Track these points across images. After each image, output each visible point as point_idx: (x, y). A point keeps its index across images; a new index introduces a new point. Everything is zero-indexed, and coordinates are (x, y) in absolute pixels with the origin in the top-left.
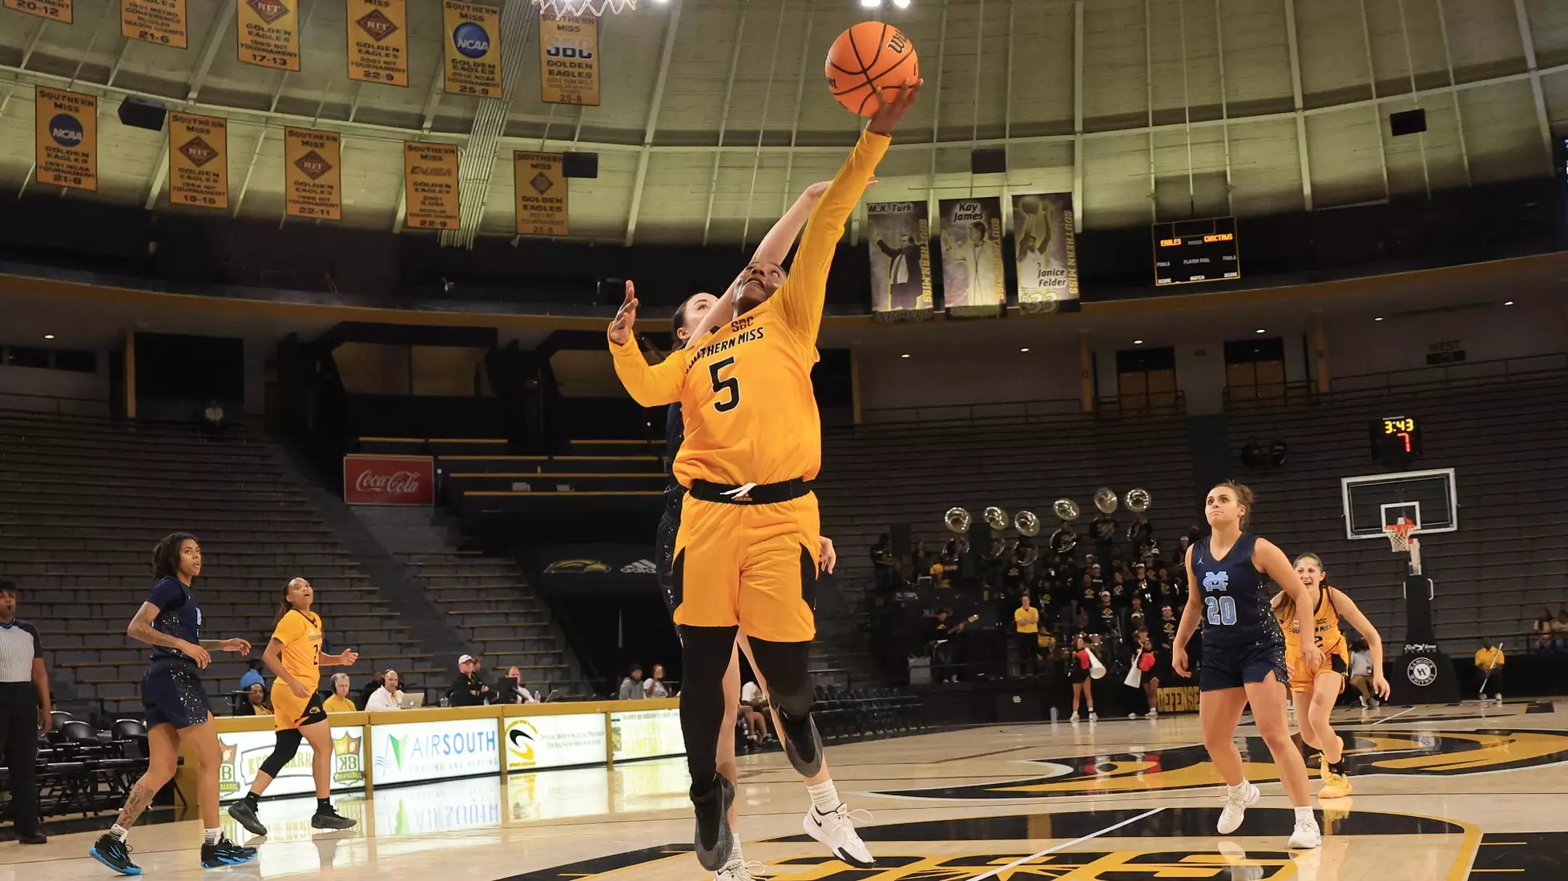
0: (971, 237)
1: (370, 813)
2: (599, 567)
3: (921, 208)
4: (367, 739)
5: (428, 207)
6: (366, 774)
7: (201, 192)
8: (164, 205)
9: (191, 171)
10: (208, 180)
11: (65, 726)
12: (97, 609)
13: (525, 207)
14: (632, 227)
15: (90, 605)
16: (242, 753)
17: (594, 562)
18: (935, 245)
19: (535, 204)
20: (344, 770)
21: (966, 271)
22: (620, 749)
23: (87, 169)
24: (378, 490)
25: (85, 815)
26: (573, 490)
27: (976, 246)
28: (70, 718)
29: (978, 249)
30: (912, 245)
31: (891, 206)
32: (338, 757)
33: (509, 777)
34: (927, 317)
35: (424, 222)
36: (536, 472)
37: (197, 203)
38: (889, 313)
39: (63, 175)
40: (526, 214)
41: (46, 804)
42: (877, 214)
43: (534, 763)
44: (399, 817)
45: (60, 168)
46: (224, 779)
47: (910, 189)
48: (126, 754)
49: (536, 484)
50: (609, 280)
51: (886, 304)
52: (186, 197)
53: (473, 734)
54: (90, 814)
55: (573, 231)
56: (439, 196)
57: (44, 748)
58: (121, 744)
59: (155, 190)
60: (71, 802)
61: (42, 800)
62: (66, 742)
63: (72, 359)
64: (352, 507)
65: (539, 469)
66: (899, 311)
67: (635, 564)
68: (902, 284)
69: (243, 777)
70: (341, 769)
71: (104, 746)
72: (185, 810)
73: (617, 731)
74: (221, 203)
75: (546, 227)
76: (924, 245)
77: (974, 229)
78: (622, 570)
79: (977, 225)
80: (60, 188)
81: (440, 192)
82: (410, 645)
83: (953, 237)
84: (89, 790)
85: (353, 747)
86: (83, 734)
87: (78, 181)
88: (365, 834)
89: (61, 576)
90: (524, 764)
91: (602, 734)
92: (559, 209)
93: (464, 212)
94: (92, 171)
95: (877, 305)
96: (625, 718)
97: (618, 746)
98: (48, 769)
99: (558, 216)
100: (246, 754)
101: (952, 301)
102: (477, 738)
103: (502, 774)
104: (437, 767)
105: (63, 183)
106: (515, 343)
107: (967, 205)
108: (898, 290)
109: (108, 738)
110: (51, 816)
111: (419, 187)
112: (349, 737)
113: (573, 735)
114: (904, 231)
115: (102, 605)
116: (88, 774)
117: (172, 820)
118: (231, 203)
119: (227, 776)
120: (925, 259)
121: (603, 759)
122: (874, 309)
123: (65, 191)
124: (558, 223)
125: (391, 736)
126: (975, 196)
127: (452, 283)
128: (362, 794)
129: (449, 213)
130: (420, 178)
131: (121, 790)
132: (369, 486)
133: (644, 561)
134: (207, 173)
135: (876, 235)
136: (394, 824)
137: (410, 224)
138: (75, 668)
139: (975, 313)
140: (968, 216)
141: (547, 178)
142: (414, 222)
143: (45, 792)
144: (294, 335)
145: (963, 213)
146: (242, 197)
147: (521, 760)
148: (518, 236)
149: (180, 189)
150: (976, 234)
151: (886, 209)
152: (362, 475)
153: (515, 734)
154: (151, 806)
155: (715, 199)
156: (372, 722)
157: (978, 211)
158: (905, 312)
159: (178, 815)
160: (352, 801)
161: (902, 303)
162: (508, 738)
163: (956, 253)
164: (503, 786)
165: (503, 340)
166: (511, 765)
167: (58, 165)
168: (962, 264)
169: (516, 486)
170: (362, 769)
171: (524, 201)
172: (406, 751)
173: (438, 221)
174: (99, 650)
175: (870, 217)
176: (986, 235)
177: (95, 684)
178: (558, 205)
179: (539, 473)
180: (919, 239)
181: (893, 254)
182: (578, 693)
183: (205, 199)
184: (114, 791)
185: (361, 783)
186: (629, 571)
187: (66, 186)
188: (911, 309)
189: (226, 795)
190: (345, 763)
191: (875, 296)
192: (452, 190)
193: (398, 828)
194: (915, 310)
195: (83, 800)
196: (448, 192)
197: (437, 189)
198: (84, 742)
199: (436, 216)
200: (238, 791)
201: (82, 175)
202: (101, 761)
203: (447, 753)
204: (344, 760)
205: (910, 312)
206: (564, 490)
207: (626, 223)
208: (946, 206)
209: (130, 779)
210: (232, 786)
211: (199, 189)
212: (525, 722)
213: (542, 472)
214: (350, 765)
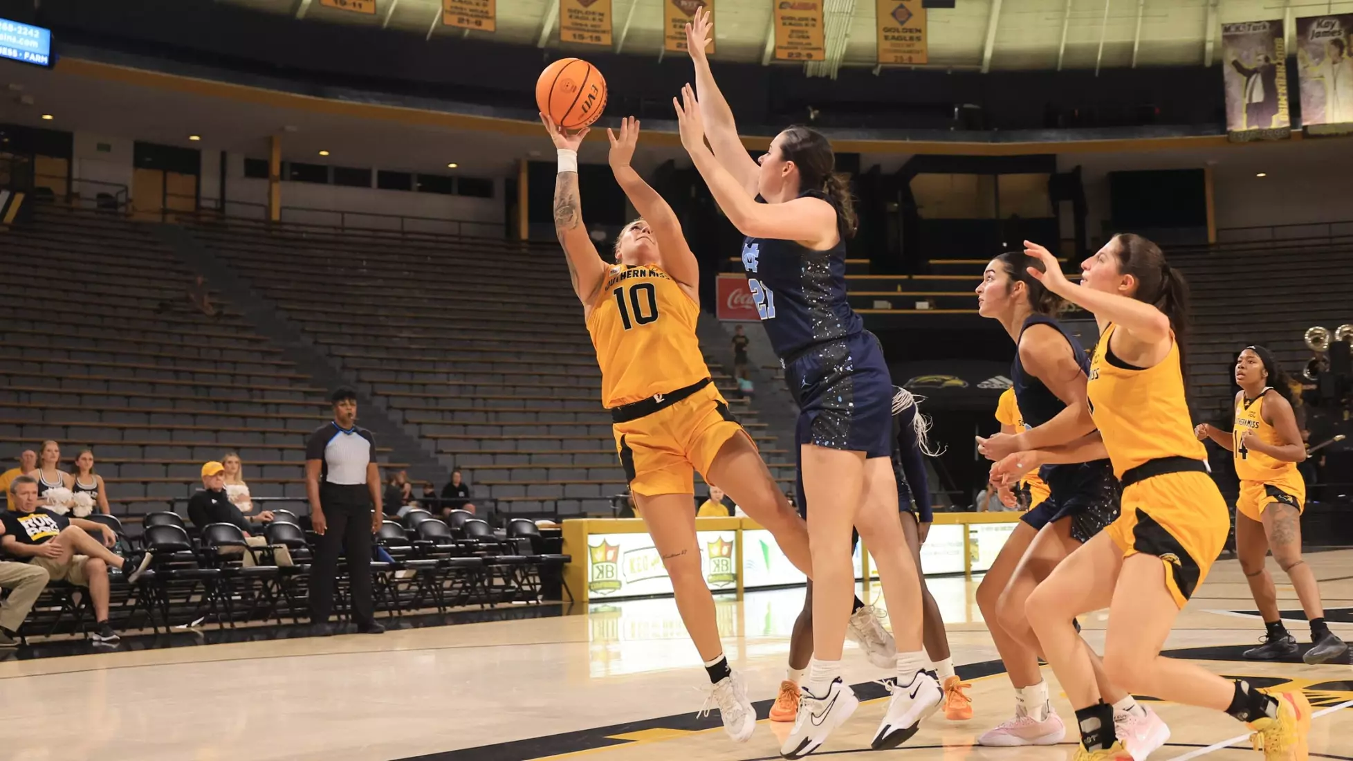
0: (1329, 54)
1: (740, 615)
2: (958, 382)
3: (1276, 27)
4: (739, 543)
5: (795, 40)
6: (737, 577)
7: (588, 31)
8: (555, 43)
9: (579, 12)
10: (594, 19)
11: (466, 523)
12: (491, 416)
13: (886, 38)
14: (988, 54)
15: (486, 412)
16: (625, 553)
17: (952, 377)
18: (1291, 64)
19: (896, 34)
20: (716, 572)
21: (1324, 89)
22: (978, 560)
23: (487, 12)
24: (747, 307)
25: (482, 607)
26: (932, 308)
27: (1334, 63)
28: (471, 517)
29: (1336, 66)
30: (1267, 64)
31: (1246, 25)
32: (713, 559)
33: (871, 583)
34: (1284, 136)
35: (790, 55)
36: (895, 290)
37: (585, 41)
38: (1245, 132)
39: (465, 17)
40: (886, 45)
41: (448, 596)
42: (1231, 34)
44: (767, 617)
45: (464, 11)
46: (607, 577)
47: (1265, 8)
48: (520, 552)
49: (897, 302)
50: (967, 106)
51: (1240, 124)
52: (574, 36)
54: (487, 606)
55: (932, 60)
56: (804, 28)
57: (446, 544)
58: (516, 541)
59: (547, 31)
60: (470, 594)
61: (445, 592)
62: (466, 538)
63: (473, 186)
64: (724, 324)
65: (899, 288)
66: (1254, 131)
67: (993, 380)
68: (1258, 104)
69: (625, 575)
70: (715, 571)
71: (500, 542)
72: (572, 604)
73: (975, 542)
74: (606, 40)
75: (906, 56)
76: (1280, 64)
77: (1333, 46)
78: (979, 386)
79: (1337, 43)
80: (462, 29)
81: (807, 25)
82: (778, 455)
83: (1309, 56)
84: (486, 583)
85: (725, 550)
86: (482, 531)
87: (479, 23)
88: (736, 635)
89: (460, 385)
91: (959, 544)
92: (919, 39)
93: (829, 44)
94: (491, 15)
95: (1232, 125)
96: (983, 529)
97: (976, 557)
98: (451, 562)
99: (917, 46)
100: (627, 554)
101: (1310, 119)
105: (465, 25)
106: (877, 168)
107: (1325, 21)
108: (1253, 109)
109: (502, 536)
110: (452, 606)
111: (787, 20)
112: (722, 541)
114: (1260, 49)
115: (497, 412)
116: (484, 570)
117: (560, 615)
118: (615, 40)
119: (610, 574)
120: (1281, 78)
121: (961, 569)
122: (1229, 129)
123: (467, 32)
124: (918, 52)
125: (761, 541)
126: (1333, 12)
127: (817, 112)
128: (733, 596)
129: (814, 45)
130: (788, 12)
131: (513, 584)
132: (739, 304)
133: (1001, 378)
134: (594, 13)
135: (1230, 56)
136: (763, 626)
137: (778, 56)
138: (472, 470)
139: (1333, 131)
140: (1326, 34)
141: (907, 10)
142: (783, 55)
143: (447, 584)
144: (671, 162)
145: (1322, 30)
146: (624, 34)
148: (880, 66)
149: (568, 28)
150: (1336, 50)
151: (1241, 29)
152: (734, 293)
154: (542, 600)
155: (1069, 25)
156: (744, 527)
157: (1336, 28)
158: (1260, 132)
159: (565, 610)
160: (723, 601)
161: (1257, 123)
163: (1310, 70)
164: (866, 592)
165: (865, 166)
166: (873, 572)
167: (462, 9)
168: (1320, 81)
169: (877, 304)
170: (734, 572)
171: (885, 32)
172: (774, 555)
173: (804, 52)
174: (494, 454)
175: (1225, 37)
176: (1345, 52)
177: (490, 485)
178: (918, 34)
179: (899, 292)
180: (1275, 58)
181: (1248, 74)
182: (935, 504)
183: (591, 37)
184: (507, 585)
185: (733, 585)
186: (986, 387)
187: (468, 28)
188: (1266, 128)
189: (610, 592)
190: (718, 566)
191: (1229, 116)
192: (818, 24)
193: (766, 631)
194: (1271, 129)
195: (480, 593)
196: (814, 25)
197: (804, 23)
198: (483, 539)
199: (802, 49)
200: (620, 589)
201: (482, 17)
202: (497, 557)
204: (717, 562)
205: (1266, 131)
206: (923, 306)
207: (982, 51)
208: (1303, 24)
209: (523, 574)
210: (616, 585)
211: (586, 28)
213: (903, 290)
214: (722, 568)
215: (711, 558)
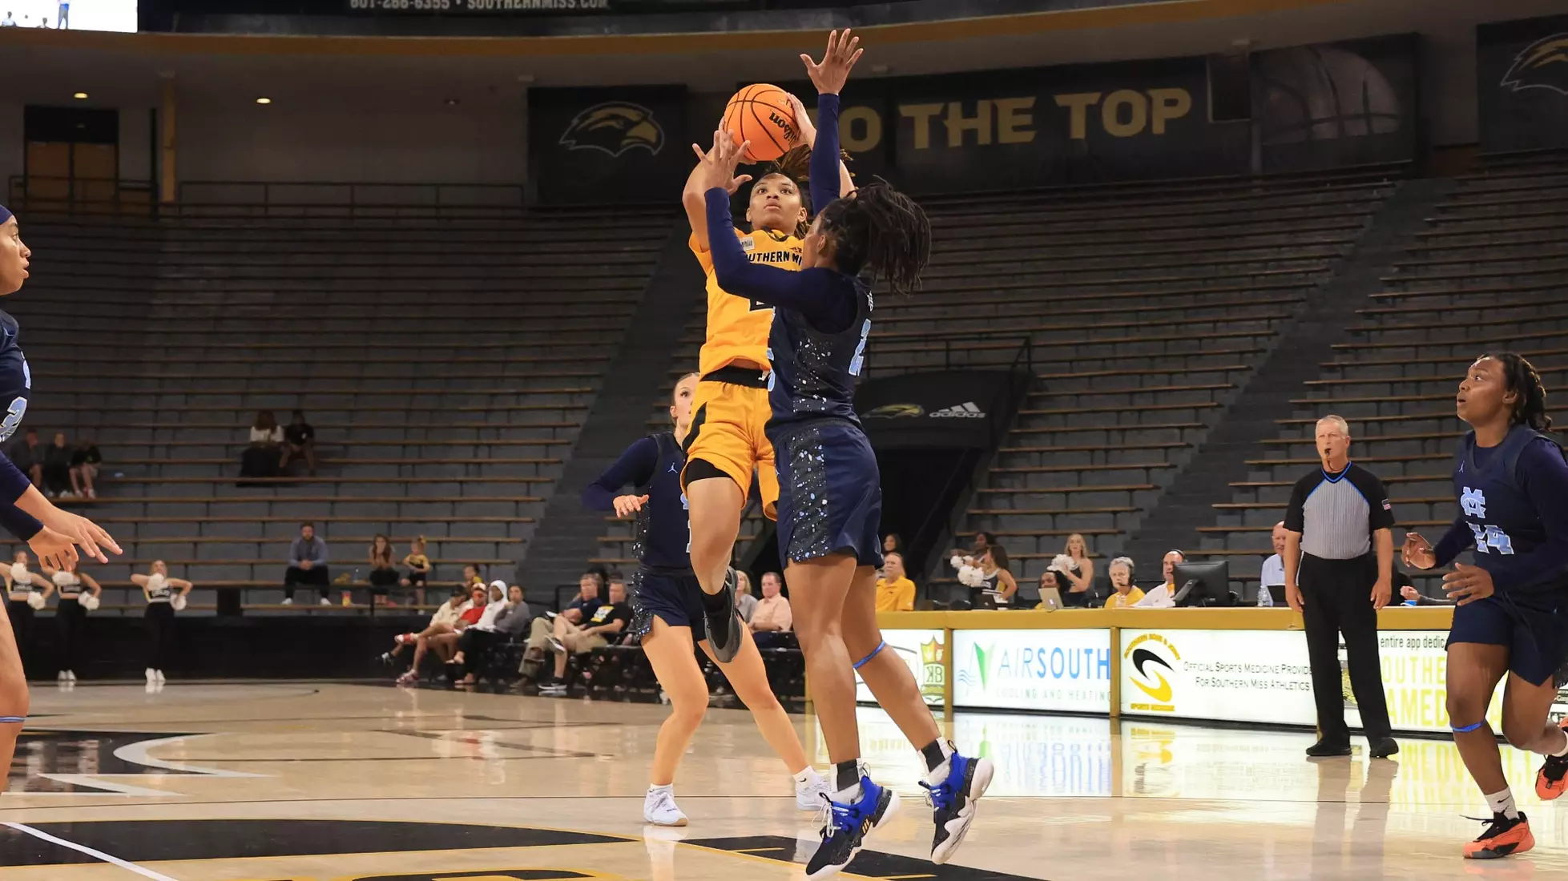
4: (949, 648)
6: (948, 691)
20: (929, 683)
32: (925, 667)
33: (1125, 724)
43: (1172, 708)
53: (1078, 651)
70: (926, 680)
85: (940, 654)
90: (1154, 707)
102: (1083, 656)
103: (1118, 718)
104: (1028, 694)
112: (936, 642)
113: (1248, 668)
125: (974, 643)
128: (946, 713)
147: (1151, 700)
153: (1141, 657)
156: (959, 626)
162: (1128, 664)
164: (1116, 737)
166: (1133, 706)
170: (946, 683)
172: (993, 665)
185: (946, 702)
190: (931, 674)
203: (1042, 675)
204: (931, 669)
212: (1159, 638)
214: (936, 677)
215: (925, 664)
